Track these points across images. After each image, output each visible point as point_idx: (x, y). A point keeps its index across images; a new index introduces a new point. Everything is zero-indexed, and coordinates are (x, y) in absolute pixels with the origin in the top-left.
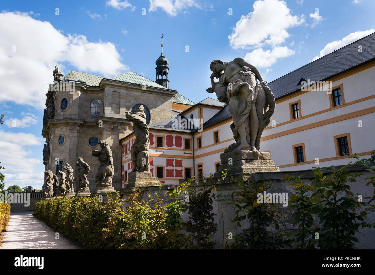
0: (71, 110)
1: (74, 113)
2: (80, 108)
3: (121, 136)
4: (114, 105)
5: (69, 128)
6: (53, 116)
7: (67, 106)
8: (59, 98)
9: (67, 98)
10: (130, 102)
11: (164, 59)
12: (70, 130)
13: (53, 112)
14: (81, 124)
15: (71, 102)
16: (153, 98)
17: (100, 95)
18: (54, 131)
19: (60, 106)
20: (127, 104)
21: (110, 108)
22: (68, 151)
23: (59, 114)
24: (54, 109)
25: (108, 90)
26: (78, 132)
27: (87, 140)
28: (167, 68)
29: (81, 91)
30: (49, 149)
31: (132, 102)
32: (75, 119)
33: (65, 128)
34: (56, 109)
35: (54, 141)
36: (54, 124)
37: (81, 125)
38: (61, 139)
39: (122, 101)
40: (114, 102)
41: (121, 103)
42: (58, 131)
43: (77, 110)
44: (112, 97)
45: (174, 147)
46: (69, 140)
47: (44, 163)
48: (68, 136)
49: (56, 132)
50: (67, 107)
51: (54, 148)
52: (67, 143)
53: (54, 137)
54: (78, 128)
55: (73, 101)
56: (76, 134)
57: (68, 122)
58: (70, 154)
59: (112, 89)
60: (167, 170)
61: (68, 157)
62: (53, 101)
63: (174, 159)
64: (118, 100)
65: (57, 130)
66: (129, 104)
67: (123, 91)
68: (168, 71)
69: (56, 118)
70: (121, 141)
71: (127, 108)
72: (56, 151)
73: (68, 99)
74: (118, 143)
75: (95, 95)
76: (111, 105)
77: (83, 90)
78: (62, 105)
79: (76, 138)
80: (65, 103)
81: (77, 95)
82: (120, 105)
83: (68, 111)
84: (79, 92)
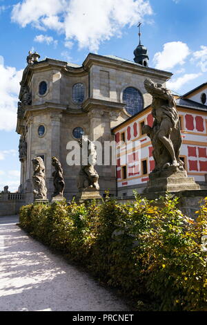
0: (51, 94)
1: (55, 98)
2: (61, 93)
3: (113, 124)
4: (103, 87)
5: (49, 116)
6: (30, 103)
7: (46, 90)
8: (36, 81)
9: (45, 81)
10: (120, 84)
11: (143, 48)
12: (51, 117)
13: (29, 98)
14: (63, 110)
15: (51, 85)
17: (83, 78)
18: (32, 120)
19: (38, 90)
20: (117, 86)
21: (99, 91)
22: (50, 144)
23: (37, 100)
24: (31, 95)
25: (95, 69)
26: (61, 121)
27: (70, 131)
28: (147, 57)
29: (61, 72)
30: (26, 144)
31: (123, 84)
32: (57, 104)
33: (45, 116)
34: (33, 94)
35: (32, 133)
36: (31, 112)
37: (64, 113)
38: (42, 129)
39: (112, 82)
40: (102, 83)
41: (111, 85)
42: (37, 120)
43: (59, 94)
44: (101, 78)
45: (195, 130)
46: (51, 130)
47: (20, 160)
48: (50, 125)
49: (35, 122)
50: (47, 92)
51: (33, 140)
52: (49, 134)
53: (33, 127)
54: (61, 116)
55: (53, 84)
56: (58, 123)
57: (48, 108)
58: (52, 147)
59: (99, 68)
60: (189, 161)
61: (50, 150)
62: (28, 89)
63: (197, 147)
64: (107, 81)
65: (35, 118)
66: (120, 87)
67: (112, 71)
68: (147, 61)
69: (33, 104)
70: (113, 130)
71: (118, 91)
72: (36, 143)
73: (47, 82)
74: (110, 132)
75: (77, 79)
76: (99, 86)
77: (63, 71)
78: (40, 89)
79: (59, 128)
80: (43, 87)
81: (57, 76)
82: (109, 87)
83: (48, 96)
84: (59, 73)
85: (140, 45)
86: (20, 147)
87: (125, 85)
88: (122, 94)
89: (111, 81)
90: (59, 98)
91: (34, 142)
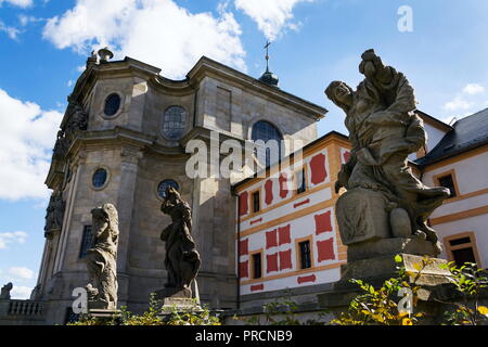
0: (126, 116)
1: (134, 122)
2: (145, 117)
4: (221, 114)
5: (118, 152)
7: (118, 108)
8: (101, 93)
9: (119, 93)
10: (248, 113)
12: (122, 155)
13: (83, 120)
14: (146, 145)
15: (128, 100)
16: (287, 115)
17: (184, 99)
18: (84, 158)
19: (102, 108)
20: (244, 116)
21: (214, 119)
23: (98, 123)
25: (208, 83)
26: (139, 165)
27: (154, 185)
29: (148, 84)
31: (253, 114)
32: (136, 133)
33: (110, 152)
34: (91, 115)
35: (79, 181)
36: (85, 143)
37: (147, 150)
38: (100, 174)
39: (236, 109)
40: (221, 107)
41: (233, 113)
42: (94, 159)
43: (140, 118)
44: (218, 98)
46: (118, 178)
48: (118, 169)
49: (88, 161)
50: (120, 111)
51: (80, 194)
52: (114, 184)
53: (82, 172)
54: (140, 154)
55: (133, 99)
56: (134, 167)
57: (119, 139)
59: (216, 83)
64: (227, 104)
65: (90, 155)
66: (249, 118)
67: (237, 92)
69: (89, 130)
70: (235, 188)
71: (245, 124)
72: (85, 201)
73: (121, 96)
74: (229, 191)
76: (215, 112)
77: (151, 83)
78: (106, 106)
79: (135, 176)
80: (113, 103)
81: (141, 89)
82: (231, 116)
83: (120, 119)
84: (145, 84)
85: (267, 72)
86: (50, 210)
87: (255, 116)
88: (250, 130)
89: (234, 107)
90: (140, 125)
91: (83, 197)
